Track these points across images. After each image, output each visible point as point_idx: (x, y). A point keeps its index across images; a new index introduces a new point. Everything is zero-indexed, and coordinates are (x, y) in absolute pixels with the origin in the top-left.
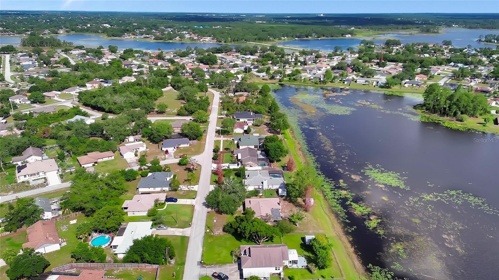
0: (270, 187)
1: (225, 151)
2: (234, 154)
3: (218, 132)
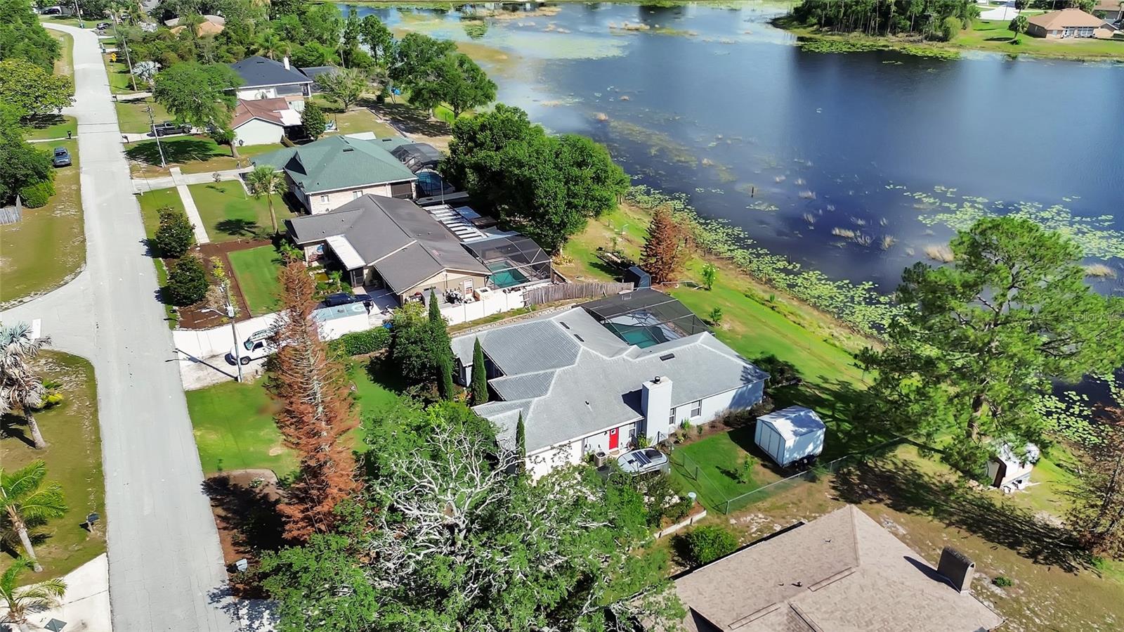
0: (684, 414)
1: (226, 237)
2: (301, 247)
3: (143, 154)
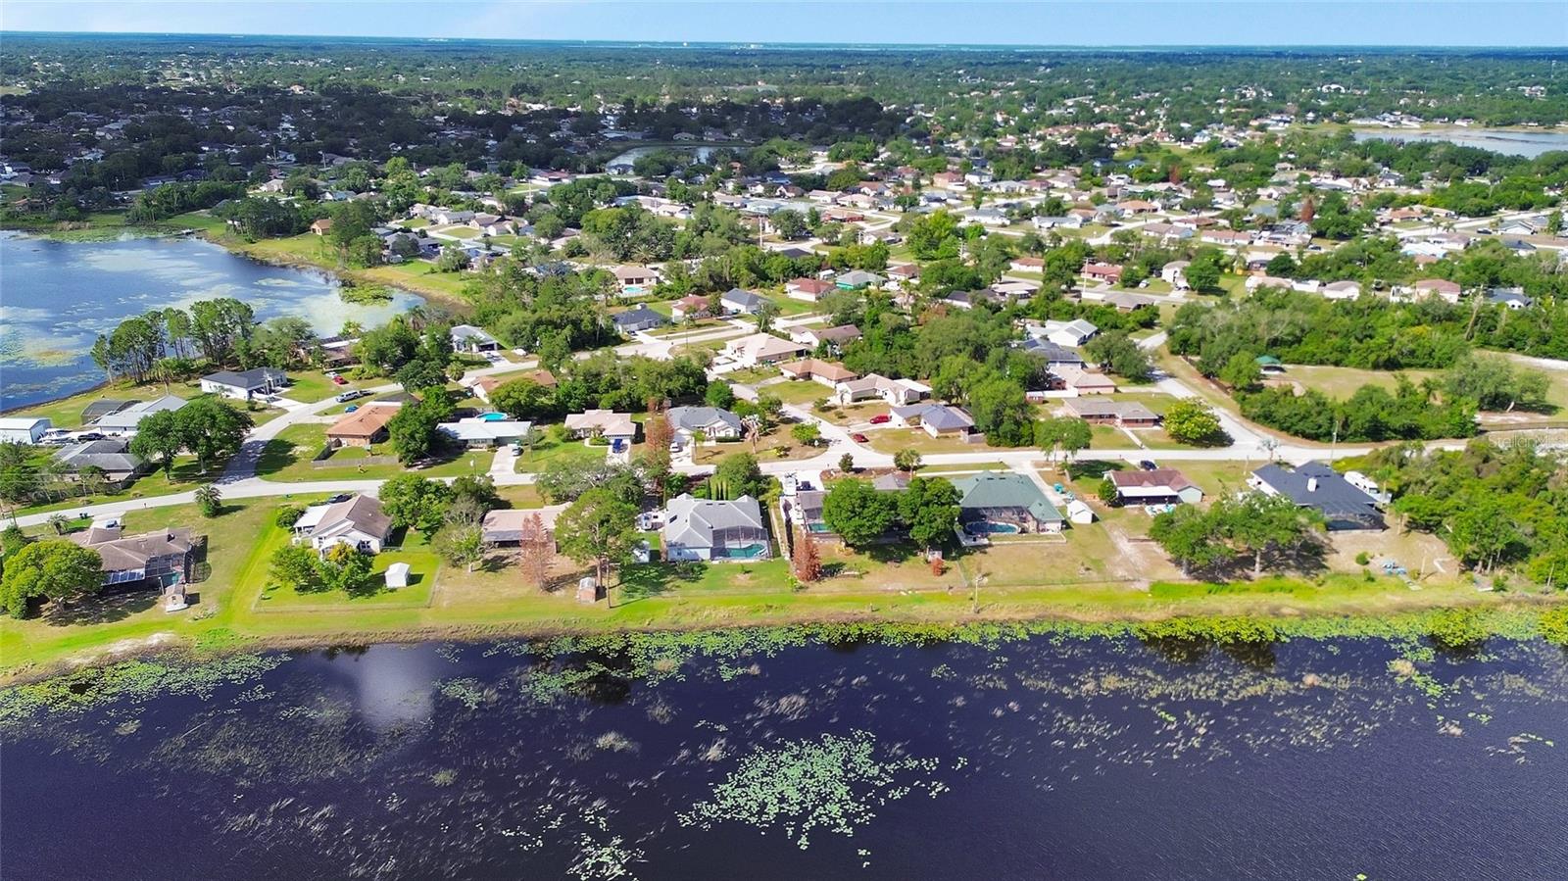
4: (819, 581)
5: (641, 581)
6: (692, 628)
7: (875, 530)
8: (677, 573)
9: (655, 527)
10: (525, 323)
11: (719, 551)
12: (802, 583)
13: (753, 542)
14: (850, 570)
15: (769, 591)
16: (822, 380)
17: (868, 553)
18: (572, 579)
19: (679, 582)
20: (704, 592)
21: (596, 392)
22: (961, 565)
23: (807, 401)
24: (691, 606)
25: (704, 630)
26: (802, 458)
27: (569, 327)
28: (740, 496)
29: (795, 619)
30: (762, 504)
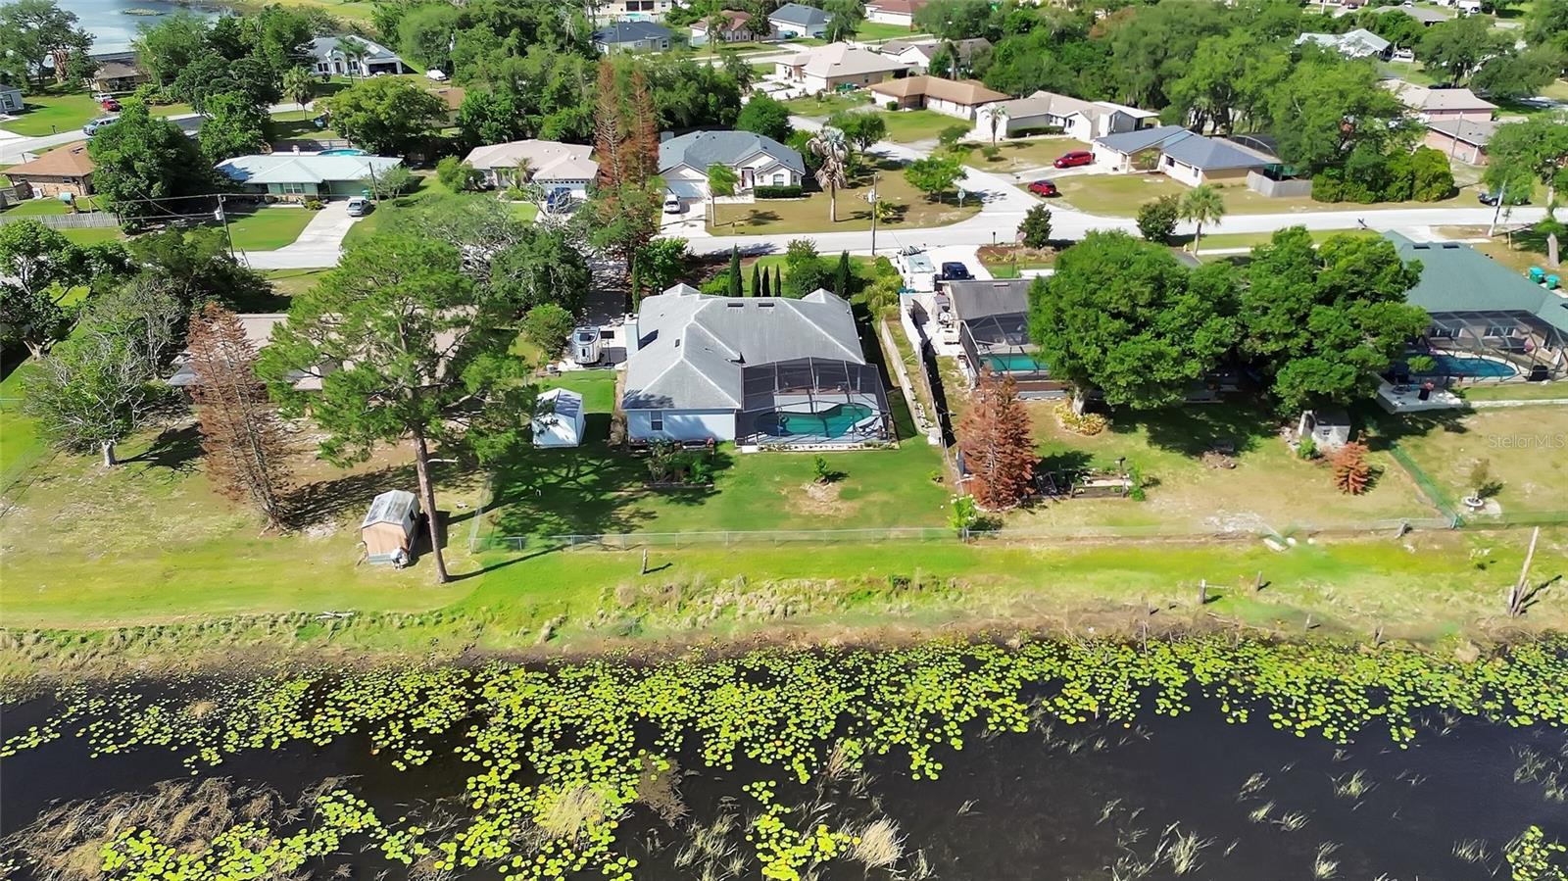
4: (1028, 504)
5: (551, 499)
6: (675, 651)
7: (1193, 368)
8: (647, 477)
9: (608, 359)
10: (442, 24)
11: (757, 420)
12: (983, 511)
13: (842, 399)
14: (1107, 473)
15: (894, 533)
16: (948, 108)
17: (1142, 430)
18: (355, 492)
19: (652, 503)
20: (721, 534)
21: (535, 111)
22: (1403, 461)
23: (925, 137)
24: (673, 579)
25: (710, 659)
26: (930, 224)
27: (515, 31)
28: (808, 290)
29: (976, 624)
30: (860, 311)
